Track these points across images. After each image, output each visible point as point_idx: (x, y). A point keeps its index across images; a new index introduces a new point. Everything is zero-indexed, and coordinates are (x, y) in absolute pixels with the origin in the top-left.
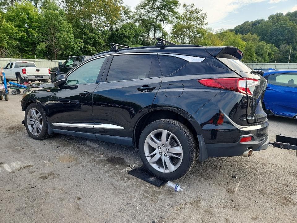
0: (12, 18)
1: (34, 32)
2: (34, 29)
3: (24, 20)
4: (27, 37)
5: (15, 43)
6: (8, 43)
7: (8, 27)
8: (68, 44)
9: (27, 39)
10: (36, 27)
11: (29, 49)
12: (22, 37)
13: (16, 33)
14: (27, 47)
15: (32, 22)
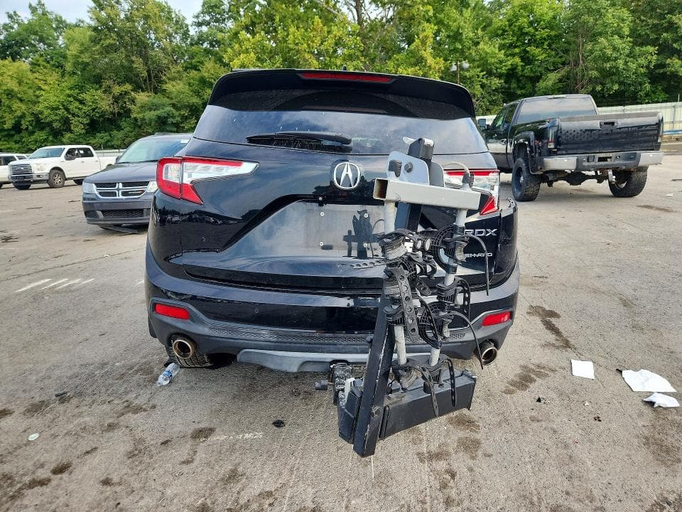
0: (500, 32)
1: (537, 51)
2: (539, 44)
3: (522, 29)
4: (522, 66)
5: (496, 82)
6: (483, 86)
7: (487, 53)
8: (608, 65)
9: (523, 71)
10: (545, 39)
11: (523, 91)
12: (513, 69)
13: (501, 62)
14: (521, 88)
15: (537, 30)
